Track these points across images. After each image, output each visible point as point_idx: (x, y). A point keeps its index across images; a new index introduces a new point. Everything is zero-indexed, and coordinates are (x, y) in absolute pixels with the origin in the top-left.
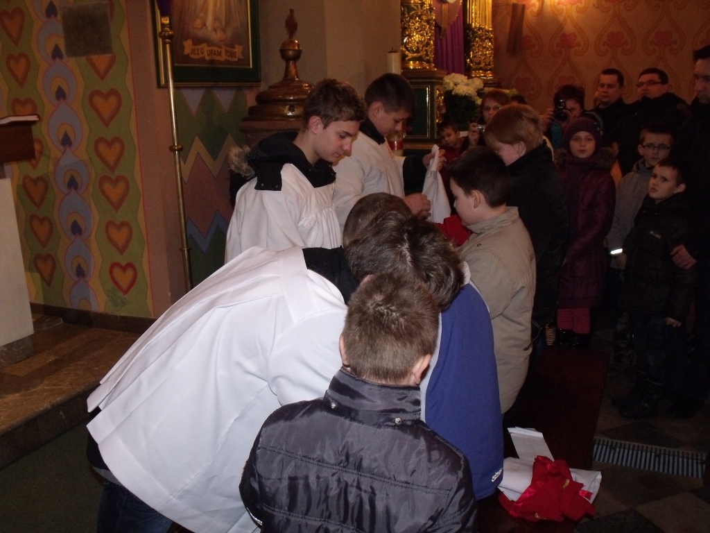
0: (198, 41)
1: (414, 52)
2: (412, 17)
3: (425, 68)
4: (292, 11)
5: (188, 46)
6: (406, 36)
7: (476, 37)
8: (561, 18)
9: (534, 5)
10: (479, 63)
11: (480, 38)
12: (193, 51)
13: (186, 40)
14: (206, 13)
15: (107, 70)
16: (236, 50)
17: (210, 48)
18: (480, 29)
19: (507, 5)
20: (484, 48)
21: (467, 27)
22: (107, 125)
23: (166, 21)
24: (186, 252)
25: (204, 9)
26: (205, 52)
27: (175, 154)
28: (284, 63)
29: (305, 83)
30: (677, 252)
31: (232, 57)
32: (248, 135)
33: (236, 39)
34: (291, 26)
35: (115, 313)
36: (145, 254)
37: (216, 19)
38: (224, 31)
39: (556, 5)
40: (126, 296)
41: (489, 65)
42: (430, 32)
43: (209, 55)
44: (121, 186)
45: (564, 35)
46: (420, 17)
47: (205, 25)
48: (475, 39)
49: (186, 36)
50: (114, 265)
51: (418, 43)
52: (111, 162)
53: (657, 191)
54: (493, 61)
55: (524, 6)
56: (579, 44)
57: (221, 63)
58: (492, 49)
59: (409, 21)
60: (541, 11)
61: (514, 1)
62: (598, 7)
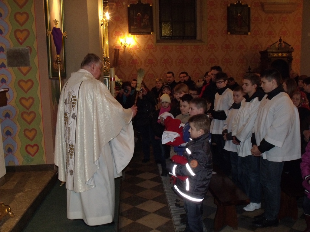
5: (54, 64)
8: (132, 54)
9: (122, 49)
10: (107, 70)
11: (107, 61)
12: (55, 66)
15: (27, 73)
18: (106, 58)
19: (112, 49)
22: (26, 92)
23: (58, 56)
35: (28, 165)
36: (43, 140)
39: (130, 50)
40: (33, 157)
44: (32, 115)
45: (133, 60)
50: (28, 146)
52: (28, 106)
55: (119, 50)
56: (138, 63)
58: (110, 65)
60: (124, 52)
61: (114, 47)
62: (144, 51)
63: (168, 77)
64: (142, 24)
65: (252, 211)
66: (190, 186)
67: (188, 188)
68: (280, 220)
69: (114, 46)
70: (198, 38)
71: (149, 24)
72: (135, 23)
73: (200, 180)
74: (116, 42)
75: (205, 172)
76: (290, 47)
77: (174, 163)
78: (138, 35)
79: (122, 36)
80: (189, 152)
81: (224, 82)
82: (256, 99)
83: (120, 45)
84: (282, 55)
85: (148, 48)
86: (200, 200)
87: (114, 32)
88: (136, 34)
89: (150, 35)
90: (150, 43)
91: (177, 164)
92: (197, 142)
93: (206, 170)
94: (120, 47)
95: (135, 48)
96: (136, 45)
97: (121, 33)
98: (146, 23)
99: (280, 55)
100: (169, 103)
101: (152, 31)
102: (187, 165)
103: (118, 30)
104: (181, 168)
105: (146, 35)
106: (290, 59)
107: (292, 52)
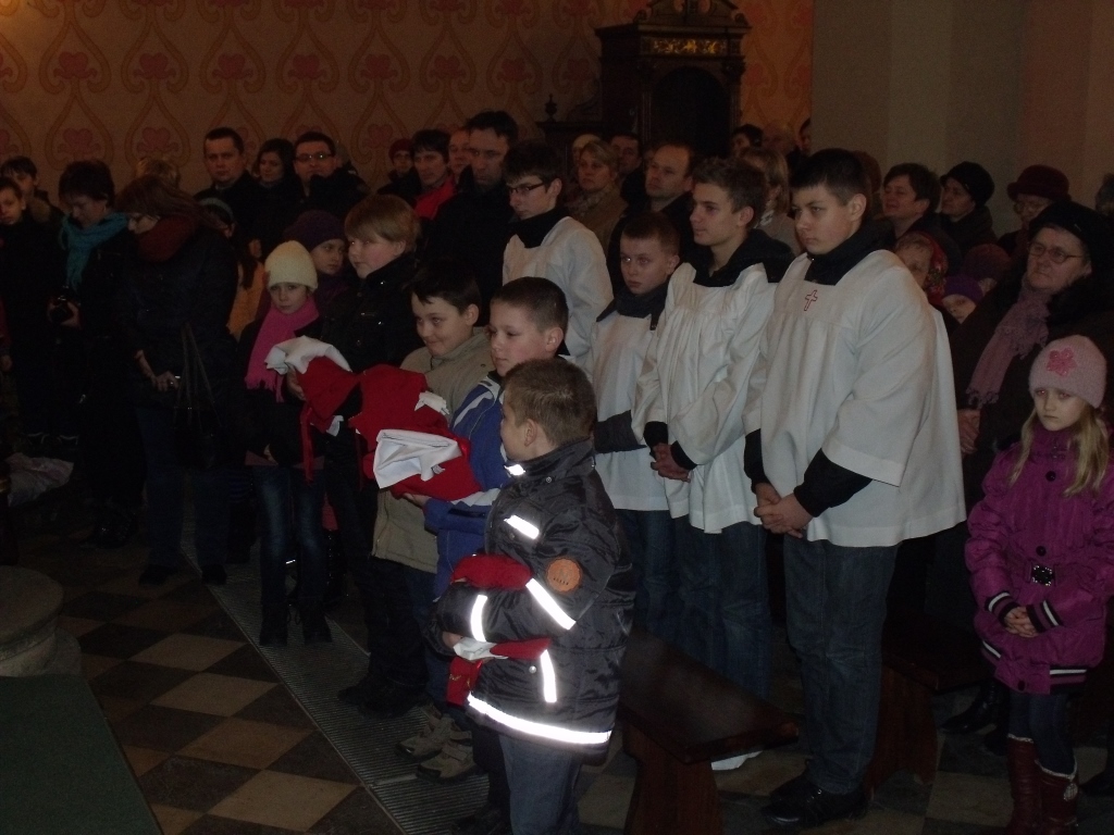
63: (214, 156)
65: (736, 769)
66: (562, 679)
67: (550, 692)
68: (872, 790)
73: (599, 647)
75: (611, 607)
76: (734, 14)
77: (473, 590)
80: (526, 528)
81: (542, 188)
82: (754, 275)
84: (700, 47)
86: (601, 738)
91: (488, 590)
92: (549, 479)
93: (615, 597)
99: (691, 46)
100: (307, 288)
102: (534, 587)
104: (511, 605)
106: (733, 66)
107: (740, 36)
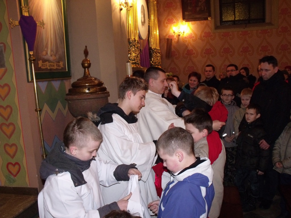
0: (44, 61)
1: (133, 61)
2: (131, 46)
3: (138, 67)
4: (86, 47)
5: (40, 63)
6: (129, 54)
7: (154, 52)
8: (186, 44)
9: (175, 39)
10: (156, 63)
11: (155, 52)
12: (43, 65)
13: (40, 60)
14: (48, 48)
15: (3, 75)
16: (61, 64)
17: (50, 64)
18: (155, 49)
19: (164, 39)
20: (157, 56)
21: (150, 49)
22: (3, 100)
23: (31, 53)
24: (45, 157)
25: (47, 46)
26: (47, 66)
27: (38, 112)
28: (83, 69)
29: (93, 78)
30: (262, 143)
31: (59, 67)
32: (69, 102)
33: (61, 59)
34: (86, 53)
35: (10, 186)
36: (24, 158)
37: (52, 51)
38: (55, 56)
39: (184, 39)
40: (15, 178)
41: (159, 63)
42: (138, 52)
43: (49, 67)
44: (11, 127)
45: (188, 50)
46: (134, 46)
47: (47, 53)
48: (153, 53)
49: (39, 59)
50: (9, 164)
51: (134, 57)
52: (6, 117)
53: (249, 119)
54: (161, 62)
55: (171, 39)
56: (194, 54)
57: (54, 70)
58: (160, 57)
59: (130, 48)
60: (178, 41)
61: (167, 37)
62: (200, 39)
64: (198, 9)
69: (166, 35)
70: (267, 20)
71: (206, 9)
72: (189, 8)
74: (169, 31)
78: (193, 22)
79: (175, 24)
83: (173, 34)
85: (205, 36)
87: (167, 20)
88: (191, 21)
89: (207, 21)
90: (207, 30)
94: (174, 36)
95: (190, 36)
96: (191, 34)
97: (175, 20)
98: (203, 7)
101: (210, 16)
103: (170, 17)
105: (202, 21)
